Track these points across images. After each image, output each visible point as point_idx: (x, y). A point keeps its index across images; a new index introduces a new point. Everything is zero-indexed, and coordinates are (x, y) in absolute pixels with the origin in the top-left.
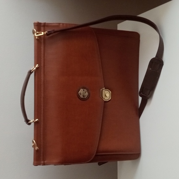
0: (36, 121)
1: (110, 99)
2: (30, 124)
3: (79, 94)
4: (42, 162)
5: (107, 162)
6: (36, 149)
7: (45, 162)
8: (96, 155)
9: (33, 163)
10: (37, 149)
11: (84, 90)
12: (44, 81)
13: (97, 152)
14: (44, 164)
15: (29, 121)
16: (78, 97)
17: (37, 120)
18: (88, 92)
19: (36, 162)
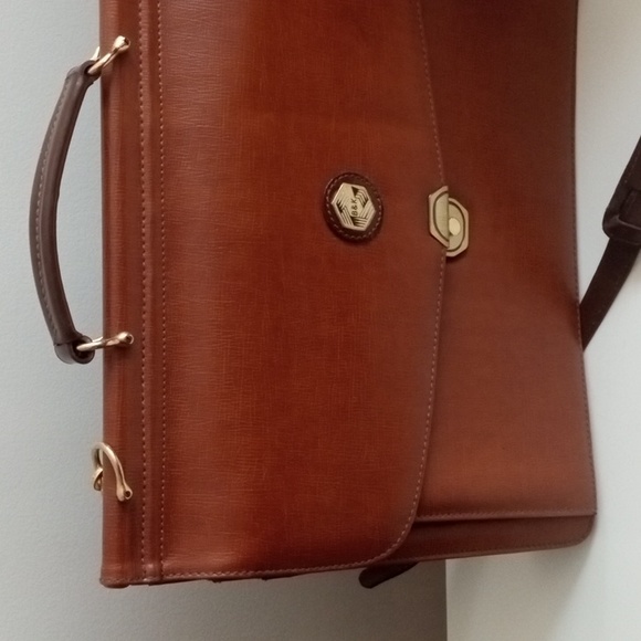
0: (122, 342)
1: (465, 246)
2: (85, 357)
3: (332, 207)
4: (150, 566)
5: (414, 564)
6: (120, 492)
7: (166, 565)
8: (417, 526)
9: (99, 576)
10: (127, 494)
11: (355, 191)
12: (154, 132)
13: (421, 510)
14: (160, 579)
15: (81, 340)
16: (330, 225)
17: (123, 336)
18: (374, 202)
19: (115, 567)
